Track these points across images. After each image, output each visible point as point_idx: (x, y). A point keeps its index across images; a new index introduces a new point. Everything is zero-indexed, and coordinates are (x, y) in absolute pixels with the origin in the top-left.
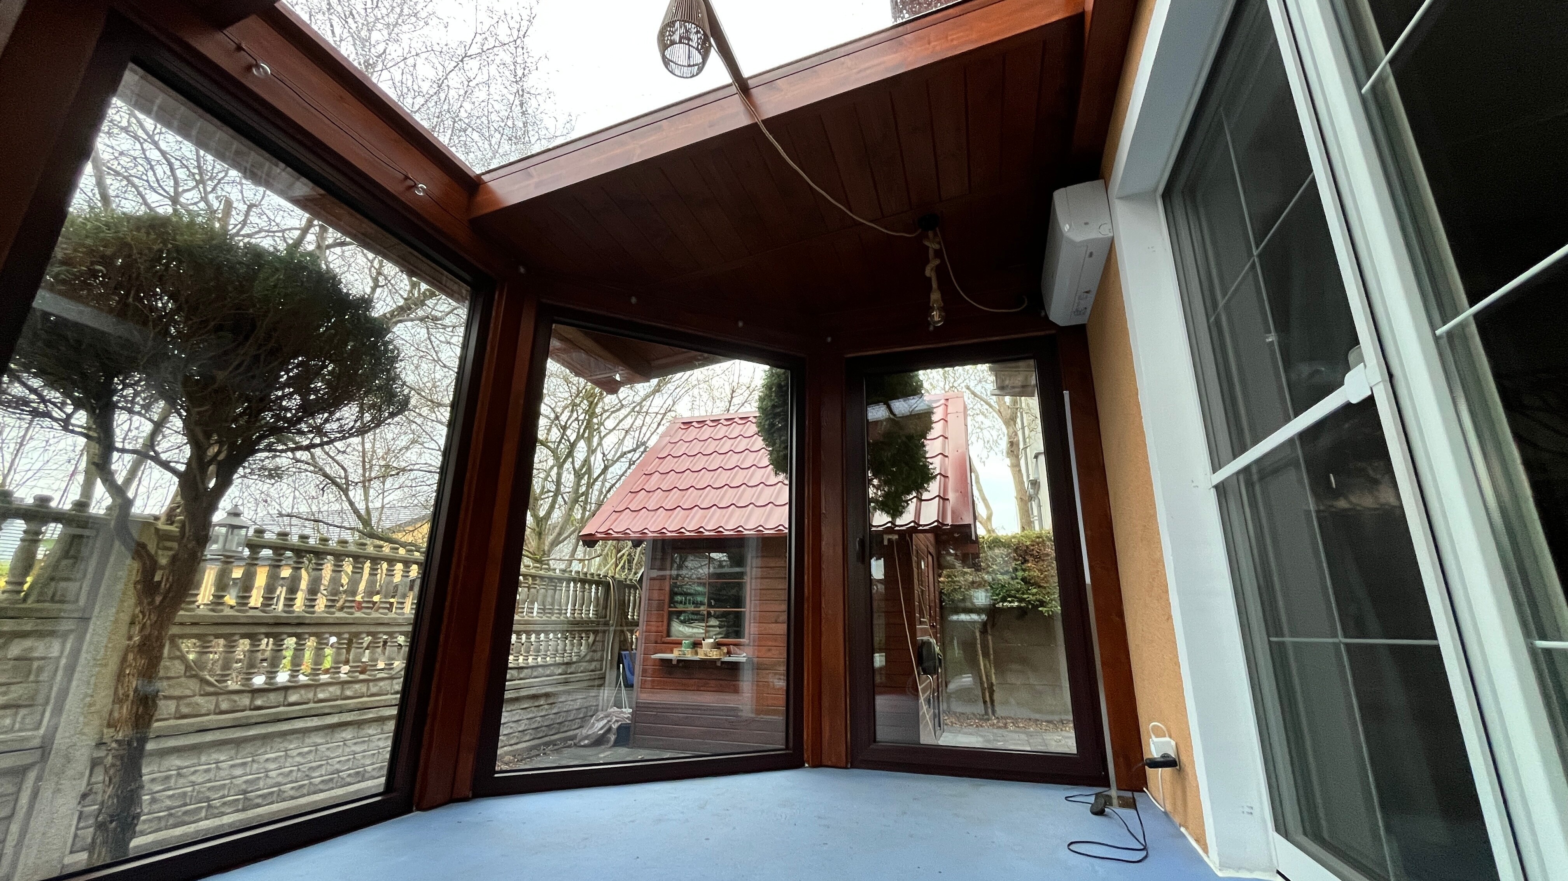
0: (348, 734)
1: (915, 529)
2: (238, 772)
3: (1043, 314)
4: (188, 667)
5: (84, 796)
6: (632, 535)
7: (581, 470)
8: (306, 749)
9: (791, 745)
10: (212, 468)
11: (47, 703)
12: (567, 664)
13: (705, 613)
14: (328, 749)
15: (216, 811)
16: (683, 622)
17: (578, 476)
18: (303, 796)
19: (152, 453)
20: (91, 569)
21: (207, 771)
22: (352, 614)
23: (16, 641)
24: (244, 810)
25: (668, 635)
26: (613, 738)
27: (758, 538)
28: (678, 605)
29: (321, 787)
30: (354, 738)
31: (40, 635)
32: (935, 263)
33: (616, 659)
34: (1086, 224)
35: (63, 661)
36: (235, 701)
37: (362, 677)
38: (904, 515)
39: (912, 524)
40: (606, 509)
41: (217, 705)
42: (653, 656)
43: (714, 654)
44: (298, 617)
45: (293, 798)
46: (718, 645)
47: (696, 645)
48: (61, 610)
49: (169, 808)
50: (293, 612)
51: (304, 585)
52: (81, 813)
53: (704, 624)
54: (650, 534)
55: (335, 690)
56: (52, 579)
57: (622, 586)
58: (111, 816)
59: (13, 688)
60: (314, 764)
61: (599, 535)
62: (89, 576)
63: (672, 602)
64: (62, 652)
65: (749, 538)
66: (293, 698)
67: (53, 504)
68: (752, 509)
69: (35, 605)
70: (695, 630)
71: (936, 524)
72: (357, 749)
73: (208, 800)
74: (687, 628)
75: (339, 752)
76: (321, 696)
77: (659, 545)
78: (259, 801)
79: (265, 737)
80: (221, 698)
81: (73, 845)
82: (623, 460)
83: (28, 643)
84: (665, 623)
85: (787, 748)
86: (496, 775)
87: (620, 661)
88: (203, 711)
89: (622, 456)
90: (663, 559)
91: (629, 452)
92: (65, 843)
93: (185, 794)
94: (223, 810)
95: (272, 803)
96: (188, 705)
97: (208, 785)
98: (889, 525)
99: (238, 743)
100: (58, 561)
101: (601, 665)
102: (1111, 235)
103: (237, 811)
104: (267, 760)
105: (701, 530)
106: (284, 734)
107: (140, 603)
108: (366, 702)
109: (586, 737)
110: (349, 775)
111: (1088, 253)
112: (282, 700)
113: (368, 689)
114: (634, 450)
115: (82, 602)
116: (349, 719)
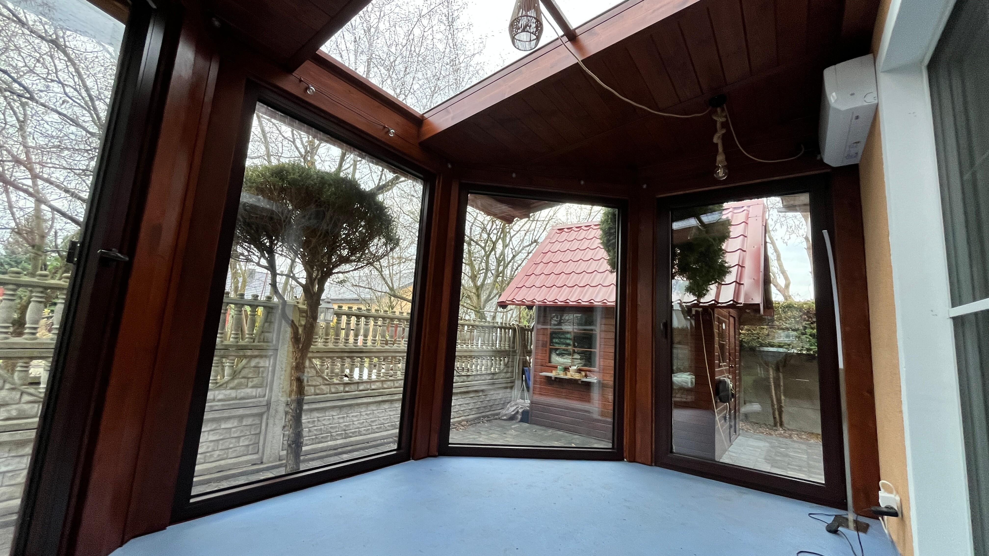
0: (386, 406)
1: (715, 306)
2: (341, 421)
3: (818, 158)
4: (317, 372)
5: (284, 427)
6: (527, 303)
7: (500, 257)
8: (369, 412)
9: (616, 446)
10: (316, 282)
11: (267, 386)
12: (493, 374)
13: (571, 350)
14: (378, 413)
15: (334, 438)
16: (558, 355)
17: (499, 262)
18: (369, 434)
19: (292, 275)
20: (276, 327)
21: (329, 419)
22: (384, 347)
23: (253, 359)
24: (345, 438)
25: (550, 362)
26: (519, 417)
27: (603, 308)
28: (555, 345)
29: (376, 430)
30: (389, 408)
31: (261, 357)
32: (721, 132)
33: (521, 372)
34: (852, 94)
35: (270, 369)
36: (337, 388)
37: (391, 378)
38: (706, 296)
39: (713, 302)
40: (513, 285)
41: (330, 390)
42: (541, 374)
43: (577, 376)
44: (360, 349)
45: (365, 435)
46: (579, 371)
47: (566, 369)
48: (268, 346)
49: (316, 435)
50: (358, 346)
51: (362, 332)
52: (284, 434)
53: (571, 357)
54: (537, 303)
55: (379, 385)
56: (263, 332)
57: (523, 330)
58: (293, 442)
59: (254, 379)
60: (373, 420)
61: (508, 302)
62: (276, 330)
63: (551, 342)
64: (269, 364)
65: (596, 307)
66: (361, 387)
67: (259, 298)
68: (600, 288)
69: (258, 344)
70: (565, 360)
71: (732, 302)
72: (391, 413)
73: (331, 433)
74: (560, 359)
75: (383, 415)
76: (373, 387)
77: (542, 309)
78: (351, 435)
79: (350, 406)
80: (332, 386)
81: (282, 447)
82: (523, 251)
83: (257, 360)
84: (548, 355)
85: (613, 448)
86: (450, 445)
87: (523, 373)
88: (325, 392)
89: (523, 249)
90: (545, 316)
91: (527, 246)
92: (279, 446)
93: (321, 429)
94: (337, 437)
95: (356, 436)
96: (319, 389)
97: (330, 426)
98: (696, 302)
99: (341, 407)
100: (264, 324)
101: (513, 375)
102: (876, 102)
103: (342, 438)
104: (353, 416)
105: (568, 301)
106: (358, 405)
107: (294, 347)
108: (394, 391)
109: (505, 415)
110: (389, 426)
111: (854, 117)
112: (356, 388)
113: (394, 384)
114: (530, 245)
115: (274, 342)
116: (386, 399)
